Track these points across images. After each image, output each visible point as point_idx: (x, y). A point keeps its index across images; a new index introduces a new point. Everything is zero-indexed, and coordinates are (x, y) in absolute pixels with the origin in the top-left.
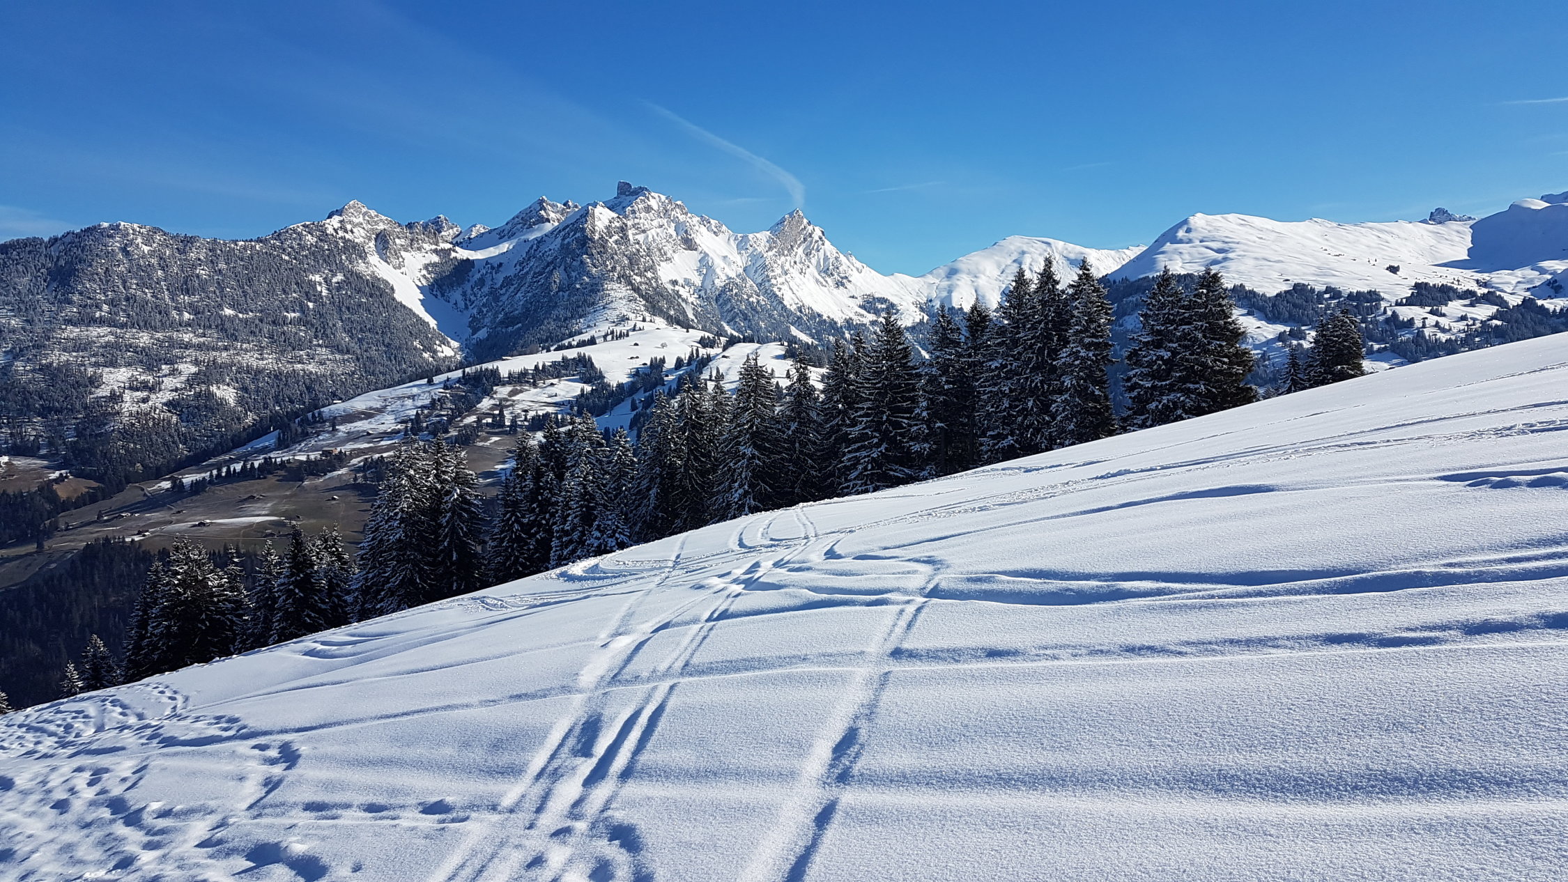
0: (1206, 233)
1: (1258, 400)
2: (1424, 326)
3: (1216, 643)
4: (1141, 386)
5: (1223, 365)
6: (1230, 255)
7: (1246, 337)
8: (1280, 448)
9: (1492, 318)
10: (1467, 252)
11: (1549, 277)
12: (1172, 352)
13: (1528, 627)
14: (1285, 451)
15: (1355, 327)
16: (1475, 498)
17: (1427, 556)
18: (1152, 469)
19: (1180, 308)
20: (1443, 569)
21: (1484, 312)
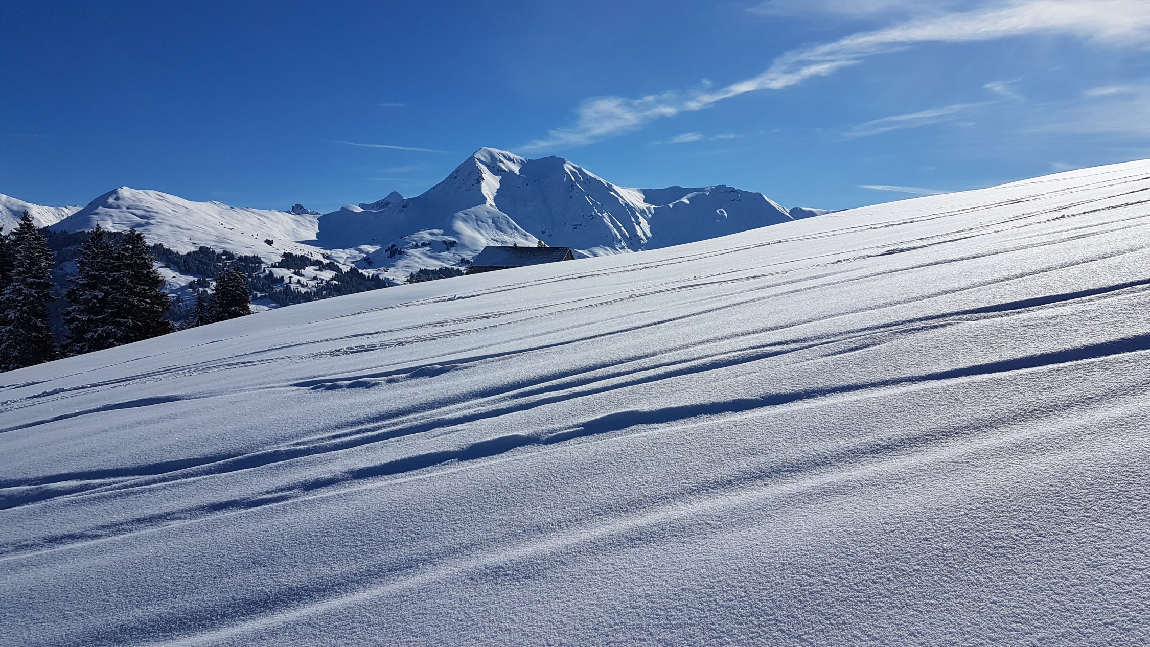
0: (131, 202)
1: (175, 331)
2: (290, 282)
3: (126, 524)
4: (79, 320)
5: (146, 304)
6: (152, 221)
7: (164, 284)
8: (186, 368)
9: (332, 279)
10: (316, 235)
11: (365, 255)
12: (105, 293)
13: (343, 480)
14: (188, 370)
15: (244, 280)
16: (315, 397)
17: (283, 439)
18: (83, 388)
19: (110, 259)
20: (292, 447)
21: (327, 275)
